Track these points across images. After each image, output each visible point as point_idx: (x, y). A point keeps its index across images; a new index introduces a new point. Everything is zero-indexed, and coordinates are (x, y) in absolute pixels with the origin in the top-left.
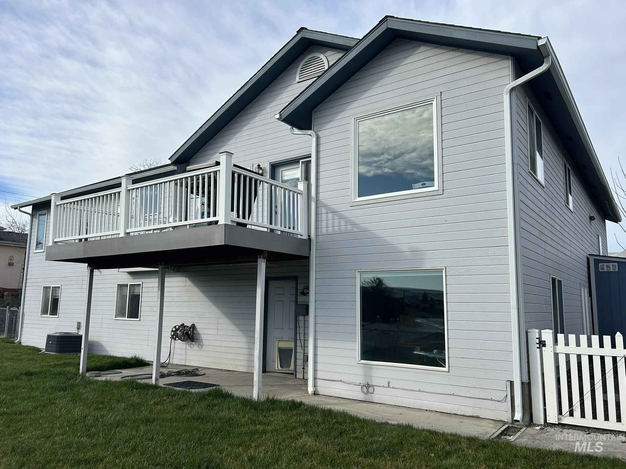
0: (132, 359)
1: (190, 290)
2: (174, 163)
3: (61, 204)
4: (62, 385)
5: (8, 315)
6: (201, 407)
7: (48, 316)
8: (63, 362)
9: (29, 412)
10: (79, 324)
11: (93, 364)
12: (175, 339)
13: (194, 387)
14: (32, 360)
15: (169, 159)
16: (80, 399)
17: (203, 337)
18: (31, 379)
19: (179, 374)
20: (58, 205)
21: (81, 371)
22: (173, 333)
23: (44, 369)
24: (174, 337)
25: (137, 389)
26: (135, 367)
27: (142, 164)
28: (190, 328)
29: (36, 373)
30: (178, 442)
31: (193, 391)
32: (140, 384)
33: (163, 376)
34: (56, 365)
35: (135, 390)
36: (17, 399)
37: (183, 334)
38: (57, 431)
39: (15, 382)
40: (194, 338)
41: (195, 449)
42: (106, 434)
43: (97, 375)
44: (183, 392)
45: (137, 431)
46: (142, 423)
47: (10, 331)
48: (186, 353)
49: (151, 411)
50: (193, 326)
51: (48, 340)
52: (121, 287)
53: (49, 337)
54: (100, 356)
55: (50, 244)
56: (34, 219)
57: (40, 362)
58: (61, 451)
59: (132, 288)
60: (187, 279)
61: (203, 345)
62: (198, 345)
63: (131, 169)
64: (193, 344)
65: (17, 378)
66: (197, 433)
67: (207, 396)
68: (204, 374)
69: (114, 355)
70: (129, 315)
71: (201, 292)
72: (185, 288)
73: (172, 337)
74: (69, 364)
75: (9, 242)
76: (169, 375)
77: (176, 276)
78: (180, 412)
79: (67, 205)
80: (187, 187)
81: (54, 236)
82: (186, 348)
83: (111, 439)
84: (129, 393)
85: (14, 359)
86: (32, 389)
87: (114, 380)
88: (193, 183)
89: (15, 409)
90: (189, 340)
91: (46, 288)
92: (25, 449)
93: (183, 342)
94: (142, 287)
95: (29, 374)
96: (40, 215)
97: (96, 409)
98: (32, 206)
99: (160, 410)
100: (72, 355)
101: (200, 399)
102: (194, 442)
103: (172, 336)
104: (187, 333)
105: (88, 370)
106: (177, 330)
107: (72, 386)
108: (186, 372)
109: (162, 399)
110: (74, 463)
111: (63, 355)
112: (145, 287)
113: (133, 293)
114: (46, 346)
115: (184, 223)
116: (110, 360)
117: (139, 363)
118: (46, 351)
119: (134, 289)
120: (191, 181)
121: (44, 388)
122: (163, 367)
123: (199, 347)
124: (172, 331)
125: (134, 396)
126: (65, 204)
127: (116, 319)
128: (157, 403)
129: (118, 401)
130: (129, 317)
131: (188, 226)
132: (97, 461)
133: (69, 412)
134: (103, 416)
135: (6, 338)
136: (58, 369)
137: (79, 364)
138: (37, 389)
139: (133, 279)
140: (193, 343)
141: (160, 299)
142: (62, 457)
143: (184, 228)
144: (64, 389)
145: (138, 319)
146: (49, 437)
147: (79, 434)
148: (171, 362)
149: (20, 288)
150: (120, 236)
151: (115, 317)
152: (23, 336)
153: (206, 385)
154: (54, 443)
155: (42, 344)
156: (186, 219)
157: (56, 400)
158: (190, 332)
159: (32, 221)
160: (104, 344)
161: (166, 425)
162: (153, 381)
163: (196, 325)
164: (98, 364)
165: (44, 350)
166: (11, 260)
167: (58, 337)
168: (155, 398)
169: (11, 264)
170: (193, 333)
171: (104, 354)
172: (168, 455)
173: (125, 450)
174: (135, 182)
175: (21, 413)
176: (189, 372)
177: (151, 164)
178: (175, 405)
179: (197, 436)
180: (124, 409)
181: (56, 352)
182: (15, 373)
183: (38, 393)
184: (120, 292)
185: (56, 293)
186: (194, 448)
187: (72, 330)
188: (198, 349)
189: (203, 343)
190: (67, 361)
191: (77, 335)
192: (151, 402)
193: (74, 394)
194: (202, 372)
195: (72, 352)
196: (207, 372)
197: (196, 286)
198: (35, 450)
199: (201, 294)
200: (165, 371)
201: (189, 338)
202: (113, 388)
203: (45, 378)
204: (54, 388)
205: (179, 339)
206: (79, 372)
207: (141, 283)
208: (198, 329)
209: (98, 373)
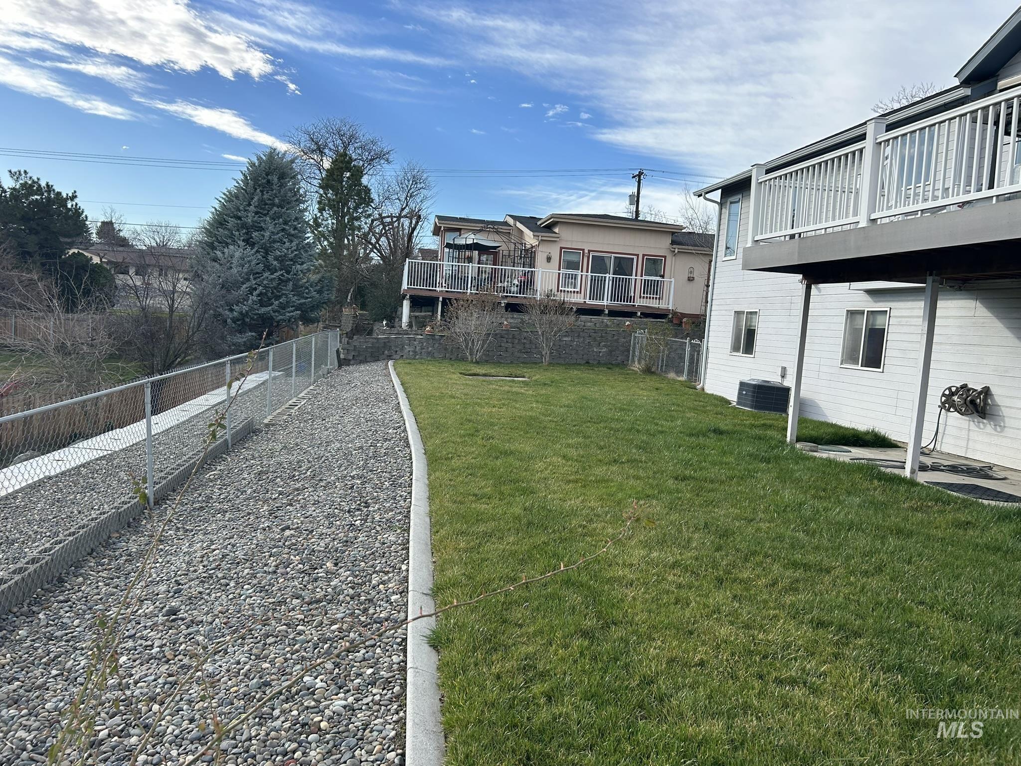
0: (867, 433)
1: (983, 323)
2: (965, 83)
3: (766, 181)
4: (764, 454)
5: (688, 349)
6: (1002, 531)
7: (740, 354)
8: (762, 422)
9: (722, 482)
10: (784, 369)
11: (806, 432)
12: (948, 410)
13: (984, 497)
14: (721, 414)
15: (955, 76)
16: (790, 478)
17: (1005, 412)
18: (722, 439)
19: (954, 469)
20: (761, 183)
21: (788, 439)
22: (944, 399)
23: (738, 428)
24: (947, 405)
25: (880, 480)
26: (873, 447)
27: (896, 98)
28: (980, 393)
29: (727, 432)
30: (958, 577)
31: (986, 502)
32: (884, 473)
33: (923, 468)
34: (752, 426)
35: (876, 482)
36: (705, 462)
37: (965, 403)
38: (761, 515)
39: (701, 440)
40: (988, 412)
41: (992, 597)
42: (832, 536)
43: (813, 448)
44: (964, 501)
45: (883, 544)
46: (891, 534)
47: (690, 372)
48: (968, 436)
49: (906, 519)
50: (986, 391)
51: (740, 390)
52: (852, 314)
53: (742, 384)
54: (815, 422)
55: (749, 245)
56: (724, 210)
57: (732, 419)
58: (768, 544)
59: (871, 317)
60: (978, 304)
61: (1005, 427)
62: (995, 425)
63: (875, 111)
64: (983, 423)
65: (704, 435)
66: (994, 572)
67: (1014, 515)
68: (1005, 479)
69: (838, 423)
70: (864, 362)
71: (1008, 328)
72: (974, 320)
73: (942, 406)
74: (770, 426)
75: (690, 248)
76: (935, 468)
77: (956, 297)
78: (961, 532)
79: (774, 181)
80: (996, 123)
81: (755, 233)
82: (969, 427)
83: (840, 545)
84: (866, 484)
85: (697, 410)
86: (724, 453)
87: (841, 459)
88: (1011, 113)
89: (704, 473)
90: (975, 414)
91: (738, 313)
92: (721, 528)
93: (963, 417)
94: (890, 317)
95: (718, 432)
96: (731, 203)
97: (814, 497)
98: (720, 190)
99: (922, 522)
100: (773, 415)
101: (999, 518)
102: (989, 586)
103: (943, 403)
104: (973, 402)
105: (798, 440)
106: (952, 394)
107: (777, 458)
108: (967, 469)
109: (925, 503)
110: (788, 564)
111: (762, 413)
112: (895, 317)
113: (873, 325)
114: (739, 398)
115: (985, 193)
116: (831, 430)
117: (879, 441)
118: (737, 404)
119: (875, 320)
120: (1008, 108)
121: (739, 453)
122: (923, 453)
123: (995, 430)
124: (944, 395)
125: (875, 489)
126: (771, 179)
127: (842, 366)
128: (916, 509)
129: (849, 493)
130: (864, 364)
131: (994, 198)
132: (821, 570)
133: (776, 493)
134: (826, 509)
135: (685, 381)
136: (757, 431)
137: (786, 429)
138: (731, 453)
139: (875, 302)
140: (985, 421)
141: (925, 336)
142: (770, 552)
143: (986, 204)
144: (768, 461)
145: (881, 370)
146: (751, 521)
147: (792, 527)
148: (938, 447)
149: (702, 312)
150: (860, 226)
151: (841, 364)
152: (707, 381)
153: (1010, 498)
154: (758, 530)
155: (732, 395)
156: (991, 186)
157: (757, 473)
158: (978, 400)
159: (721, 214)
160: (822, 404)
161: (934, 546)
162: (907, 473)
163: (992, 389)
164: (814, 433)
165: (735, 404)
166: (691, 272)
167: (755, 386)
168: (911, 500)
169: (691, 279)
170: (986, 404)
171: (822, 419)
172: (940, 593)
173: (865, 567)
174: (890, 127)
175: (712, 482)
176: (974, 469)
177: (914, 94)
178: (950, 517)
179: (996, 579)
180: (859, 506)
181: (751, 408)
182: (702, 428)
183: (731, 459)
184: (851, 322)
185: (751, 322)
186: (989, 595)
187: (774, 378)
188: (994, 432)
189: (1004, 423)
190: (768, 422)
191: (781, 386)
192: (904, 503)
193: (781, 470)
194: (1002, 474)
195: (774, 411)
196: (1012, 475)
197: (998, 317)
198: (734, 533)
199: (1007, 333)
200: (928, 461)
201: (977, 412)
202: (839, 472)
203: (740, 440)
204: (753, 457)
205: (956, 410)
206: (786, 441)
207: (888, 309)
208: (996, 398)
209: (814, 447)
